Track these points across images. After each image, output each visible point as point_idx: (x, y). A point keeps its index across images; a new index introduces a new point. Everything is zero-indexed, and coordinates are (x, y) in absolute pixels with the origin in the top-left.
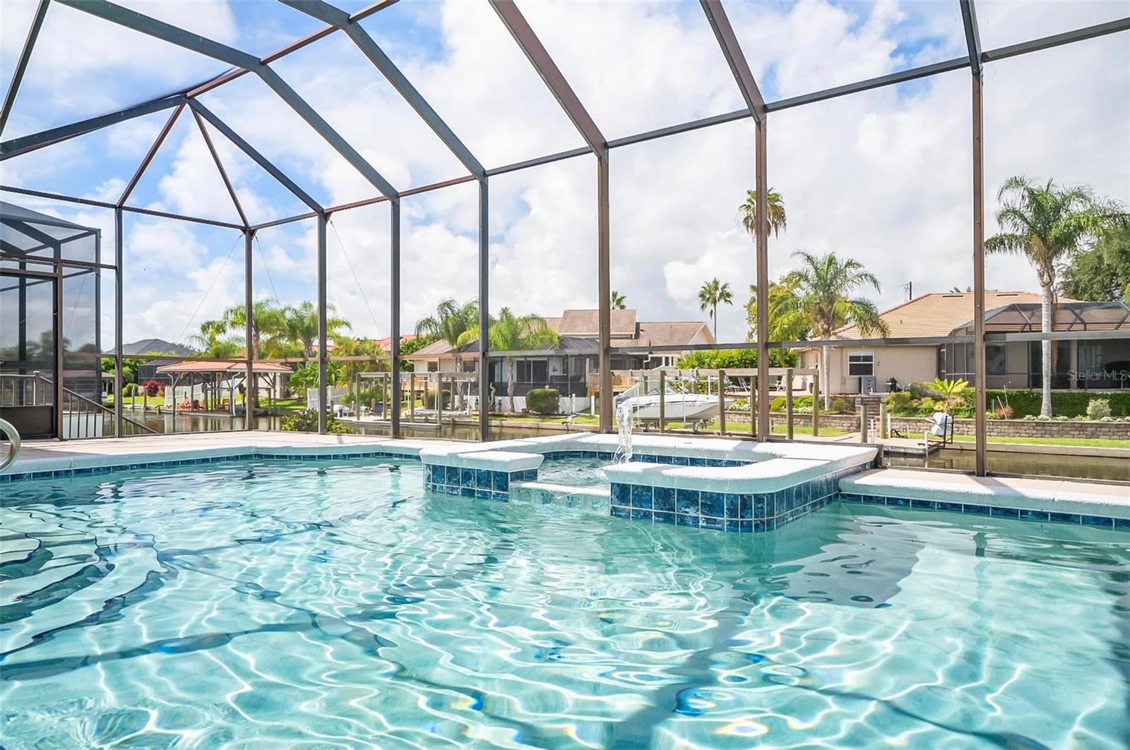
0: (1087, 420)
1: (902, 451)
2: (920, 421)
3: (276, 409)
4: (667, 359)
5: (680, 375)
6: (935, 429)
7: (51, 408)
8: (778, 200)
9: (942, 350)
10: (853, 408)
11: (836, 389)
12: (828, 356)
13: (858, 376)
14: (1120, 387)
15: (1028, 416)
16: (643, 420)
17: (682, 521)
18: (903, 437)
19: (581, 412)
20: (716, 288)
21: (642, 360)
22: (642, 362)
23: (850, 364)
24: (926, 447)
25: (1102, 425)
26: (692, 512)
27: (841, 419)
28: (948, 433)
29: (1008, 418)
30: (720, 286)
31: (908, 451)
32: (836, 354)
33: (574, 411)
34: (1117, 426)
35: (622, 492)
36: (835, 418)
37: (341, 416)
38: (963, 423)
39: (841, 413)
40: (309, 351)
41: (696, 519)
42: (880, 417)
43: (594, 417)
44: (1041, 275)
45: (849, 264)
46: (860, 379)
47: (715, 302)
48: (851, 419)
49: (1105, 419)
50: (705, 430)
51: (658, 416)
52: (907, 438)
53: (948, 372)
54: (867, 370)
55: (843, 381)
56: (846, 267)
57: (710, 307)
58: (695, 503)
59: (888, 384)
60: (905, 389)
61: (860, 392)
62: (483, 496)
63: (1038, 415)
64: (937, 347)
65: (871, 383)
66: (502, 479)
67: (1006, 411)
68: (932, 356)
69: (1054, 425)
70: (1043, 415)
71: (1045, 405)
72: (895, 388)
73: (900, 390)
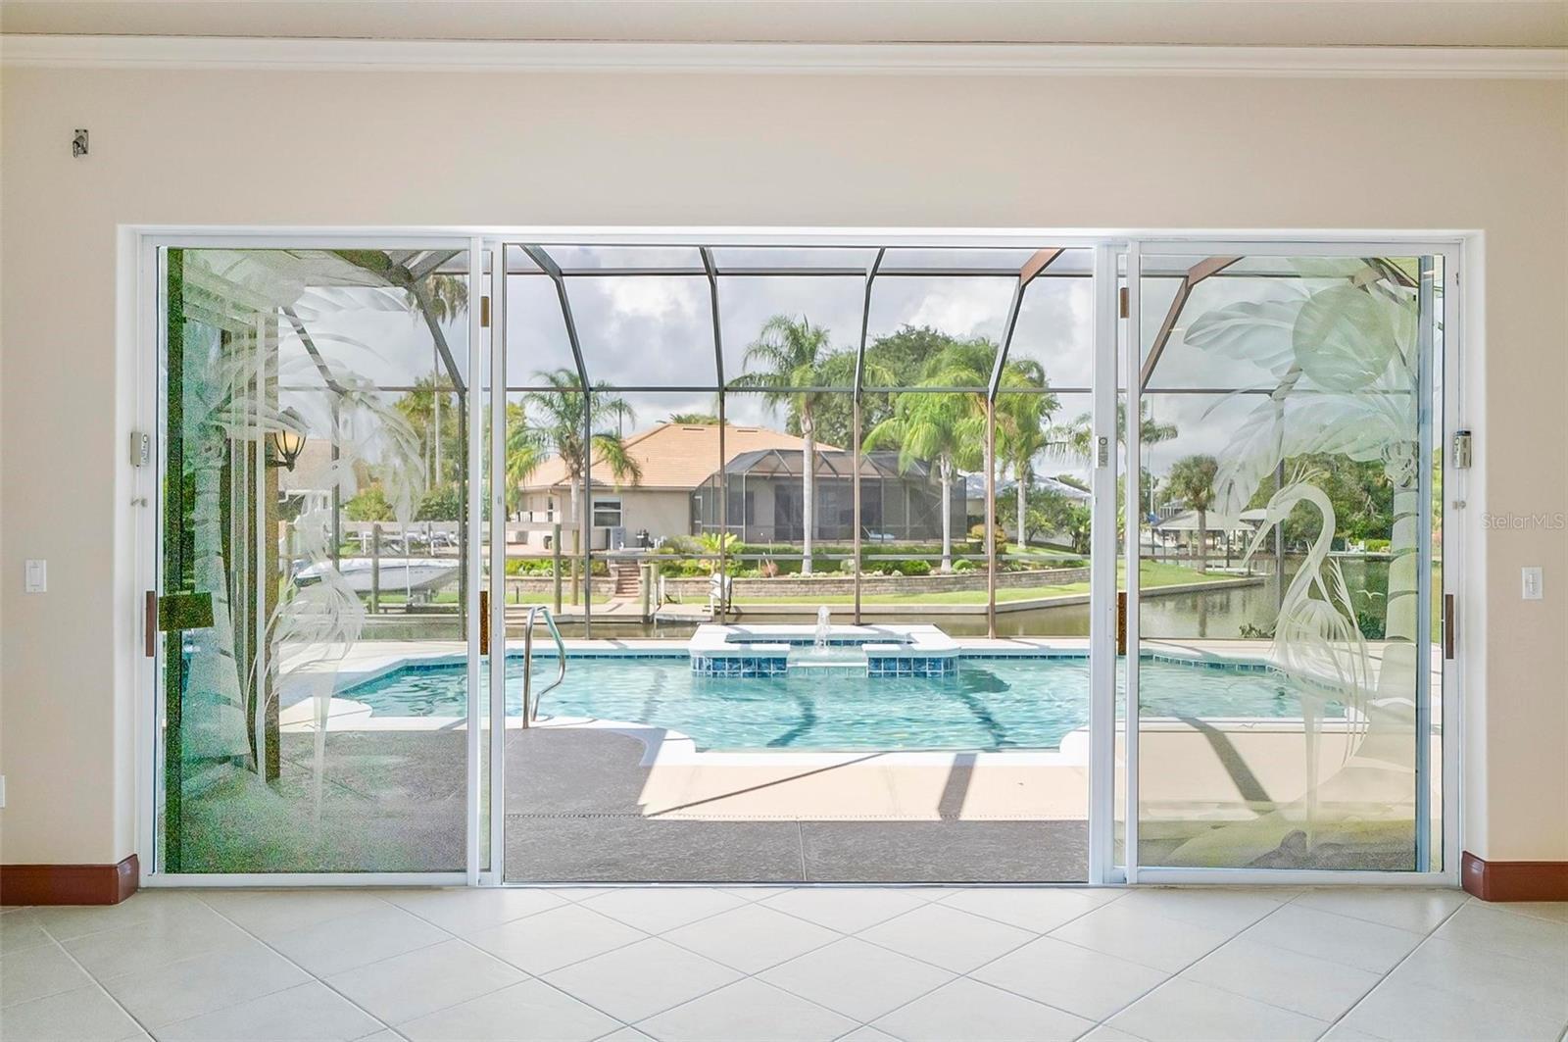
1: (689, 619)
2: (687, 582)
9: (696, 497)
13: (604, 528)
15: (792, 574)
18: (675, 602)
23: (595, 513)
25: (856, 581)
27: (598, 582)
28: (730, 596)
29: (775, 576)
34: (870, 581)
35: (876, 662)
42: (641, 578)
46: (608, 531)
48: (608, 582)
49: (858, 574)
51: (370, 587)
52: (679, 603)
53: (703, 522)
54: (616, 519)
58: (924, 665)
59: (639, 537)
60: (657, 543)
61: (607, 547)
62: (764, 675)
63: (799, 572)
64: (690, 493)
65: (621, 537)
66: (781, 662)
67: (771, 568)
68: (684, 504)
69: (814, 582)
70: (806, 573)
71: (806, 560)
72: (646, 543)
73: (652, 546)
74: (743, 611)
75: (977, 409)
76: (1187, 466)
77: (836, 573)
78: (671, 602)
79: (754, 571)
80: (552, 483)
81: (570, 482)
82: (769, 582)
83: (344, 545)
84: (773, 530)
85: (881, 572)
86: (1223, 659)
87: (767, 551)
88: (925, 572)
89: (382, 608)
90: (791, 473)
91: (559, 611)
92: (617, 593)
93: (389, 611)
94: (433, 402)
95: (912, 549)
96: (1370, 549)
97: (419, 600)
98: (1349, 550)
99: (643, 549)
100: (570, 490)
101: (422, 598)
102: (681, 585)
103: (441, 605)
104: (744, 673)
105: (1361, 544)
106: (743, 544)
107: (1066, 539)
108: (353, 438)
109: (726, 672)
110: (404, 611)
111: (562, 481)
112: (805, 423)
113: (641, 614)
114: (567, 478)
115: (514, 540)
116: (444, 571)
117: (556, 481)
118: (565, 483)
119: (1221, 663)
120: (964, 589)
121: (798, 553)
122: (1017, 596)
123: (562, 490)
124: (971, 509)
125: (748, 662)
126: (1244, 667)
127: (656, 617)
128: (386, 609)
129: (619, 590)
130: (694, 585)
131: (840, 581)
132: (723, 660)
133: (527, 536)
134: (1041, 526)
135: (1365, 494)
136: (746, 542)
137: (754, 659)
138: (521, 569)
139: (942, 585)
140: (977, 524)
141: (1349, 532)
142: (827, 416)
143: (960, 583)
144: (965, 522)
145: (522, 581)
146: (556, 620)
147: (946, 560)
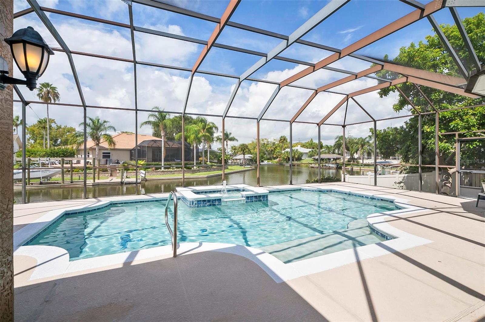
1: (131, 182)
2: (131, 173)
14: (172, 161)
15: (159, 170)
18: (129, 178)
20: (18, 120)
23: (103, 155)
24: (141, 180)
25: (175, 171)
27: (105, 173)
28: (146, 176)
29: (155, 170)
30: (20, 119)
34: (178, 171)
35: (248, 198)
42: (118, 172)
46: (107, 160)
47: (17, 126)
48: (108, 173)
49: (175, 169)
52: (130, 178)
53: (134, 158)
54: (109, 157)
56: (104, 123)
60: (121, 163)
61: (107, 164)
62: (214, 205)
63: (161, 169)
64: (130, 150)
65: (111, 161)
66: (219, 200)
67: (154, 168)
68: (129, 153)
69: (165, 172)
70: (163, 169)
71: (163, 166)
72: (118, 163)
73: (120, 163)
74: (148, 179)
75: (201, 132)
77: (170, 169)
78: (127, 178)
79: (150, 169)
80: (89, 147)
81: (96, 147)
82: (154, 172)
83: (15, 165)
84: (152, 159)
85: (181, 169)
86: (323, 189)
87: (153, 164)
88: (191, 169)
89: (31, 183)
90: (158, 146)
91: (95, 182)
92: (111, 176)
93: (33, 184)
94: (47, 125)
95: (187, 163)
97: (45, 181)
99: (117, 164)
100: (96, 149)
101: (46, 180)
102: (129, 173)
103: (53, 182)
104: (208, 205)
106: (146, 163)
107: (216, 161)
108: (17, 134)
109: (202, 205)
110: (39, 184)
111: (92, 147)
112: (162, 133)
113: (120, 181)
114: (95, 146)
115: (76, 163)
116: (54, 172)
117: (91, 146)
118: (94, 147)
119: (322, 190)
120: (200, 172)
121: (160, 165)
122: (212, 173)
123: (93, 149)
124: (200, 154)
125: (209, 201)
126: (327, 191)
127: (125, 182)
128: (32, 183)
129: (111, 175)
130: (133, 173)
131: (171, 171)
132: (201, 201)
133: (80, 161)
135: (266, 152)
137: (211, 200)
138: (80, 171)
139: (195, 172)
140: (201, 157)
143: (199, 171)
144: (198, 157)
145: (80, 174)
146: (94, 184)
147: (195, 166)
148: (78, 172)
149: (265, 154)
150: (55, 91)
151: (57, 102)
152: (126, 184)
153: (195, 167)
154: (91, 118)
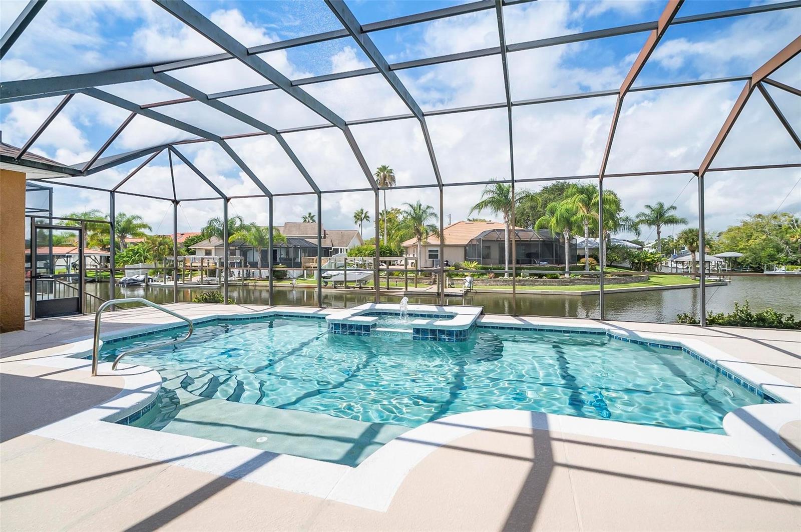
0: (521, 278)
1: (454, 294)
2: (459, 280)
3: (102, 278)
4: (341, 249)
5: (354, 260)
6: (467, 284)
7: (78, 298)
8: (392, 173)
9: (467, 248)
10: (431, 274)
11: (423, 265)
12: (420, 251)
13: (432, 259)
14: (531, 263)
15: (500, 277)
16: (335, 281)
17: (440, 339)
18: (453, 287)
19: (299, 277)
20: (362, 213)
21: (328, 250)
22: (328, 251)
23: (429, 254)
24: (463, 292)
25: (526, 280)
26: (443, 336)
27: (426, 279)
28: (472, 285)
29: (493, 278)
30: (364, 212)
31: (457, 294)
32: (423, 249)
33: (295, 277)
34: (532, 280)
35: (417, 331)
36: (424, 279)
37: (152, 282)
38: (476, 280)
39: (426, 277)
40: (123, 242)
41: (445, 339)
43: (306, 280)
44: (505, 218)
45: (428, 207)
46: (433, 260)
47: (362, 220)
48: (430, 279)
49: (527, 278)
50: (365, 286)
51: (344, 280)
52: (455, 287)
53: (469, 257)
54: (436, 256)
55: (426, 261)
56: (427, 209)
57: (359, 222)
58: (444, 334)
61: (431, 266)
63: (503, 277)
64: (464, 246)
65: (438, 262)
66: (367, 327)
67: (492, 275)
68: (462, 250)
69: (509, 281)
70: (506, 277)
71: (506, 272)
72: (447, 265)
74: (478, 291)
75: (581, 211)
76: (686, 233)
77: (518, 277)
79: (485, 276)
80: (412, 243)
81: (418, 243)
82: (490, 280)
84: (498, 260)
85: (537, 277)
87: (491, 269)
88: (557, 277)
90: (502, 239)
91: (407, 290)
92: (431, 283)
95: (552, 268)
96: (788, 270)
98: (776, 270)
99: (446, 267)
100: (418, 246)
101: (362, 284)
102: (455, 281)
104: (349, 333)
105: (783, 268)
106: (481, 266)
107: (627, 264)
111: (416, 242)
113: (436, 291)
117: (414, 243)
120: (574, 285)
121: (503, 270)
123: (416, 246)
124: (579, 252)
125: (351, 326)
129: (432, 281)
134: (616, 259)
135: (785, 245)
136: (483, 265)
139: (564, 283)
140: (582, 258)
141: (777, 262)
142: (523, 217)
143: (572, 282)
144: (576, 257)
145: (400, 278)
146: (405, 293)
147: (567, 273)
148: (398, 276)
149: (780, 250)
150: (391, 174)
151: (393, 186)
152: (447, 295)
153: (567, 275)
154: (411, 204)
